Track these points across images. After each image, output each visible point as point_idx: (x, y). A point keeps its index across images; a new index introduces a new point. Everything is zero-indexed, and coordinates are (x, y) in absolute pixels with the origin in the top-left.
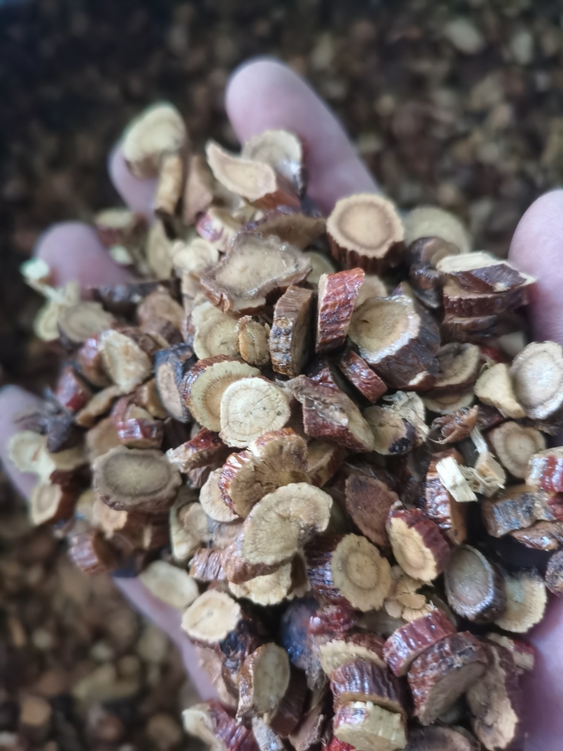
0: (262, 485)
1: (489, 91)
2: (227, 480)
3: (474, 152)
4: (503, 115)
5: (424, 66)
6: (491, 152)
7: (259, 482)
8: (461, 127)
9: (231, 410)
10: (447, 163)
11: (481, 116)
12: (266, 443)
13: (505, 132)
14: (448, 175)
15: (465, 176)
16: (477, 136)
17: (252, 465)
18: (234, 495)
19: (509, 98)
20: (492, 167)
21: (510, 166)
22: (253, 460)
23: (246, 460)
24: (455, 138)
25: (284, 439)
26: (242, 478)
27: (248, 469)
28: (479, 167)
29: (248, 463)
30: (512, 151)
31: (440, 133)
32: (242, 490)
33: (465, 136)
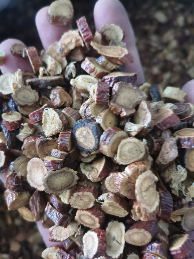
0: (131, 184)
1: (169, 36)
2: (118, 183)
3: (164, 56)
4: (174, 44)
5: (148, 27)
6: (170, 56)
7: (130, 183)
8: (160, 48)
9: (123, 150)
10: (155, 60)
11: (166, 44)
12: (132, 168)
13: (175, 50)
14: (155, 64)
15: (161, 65)
16: (165, 51)
17: (127, 177)
18: (121, 188)
19: (176, 38)
20: (170, 62)
21: (177, 61)
22: (127, 175)
23: (125, 175)
24: (158, 52)
25: (139, 166)
26: (124, 182)
27: (126, 178)
28: (166, 62)
29: (126, 176)
30: (177, 56)
31: (153, 50)
32: (124, 186)
33: (161, 51)
